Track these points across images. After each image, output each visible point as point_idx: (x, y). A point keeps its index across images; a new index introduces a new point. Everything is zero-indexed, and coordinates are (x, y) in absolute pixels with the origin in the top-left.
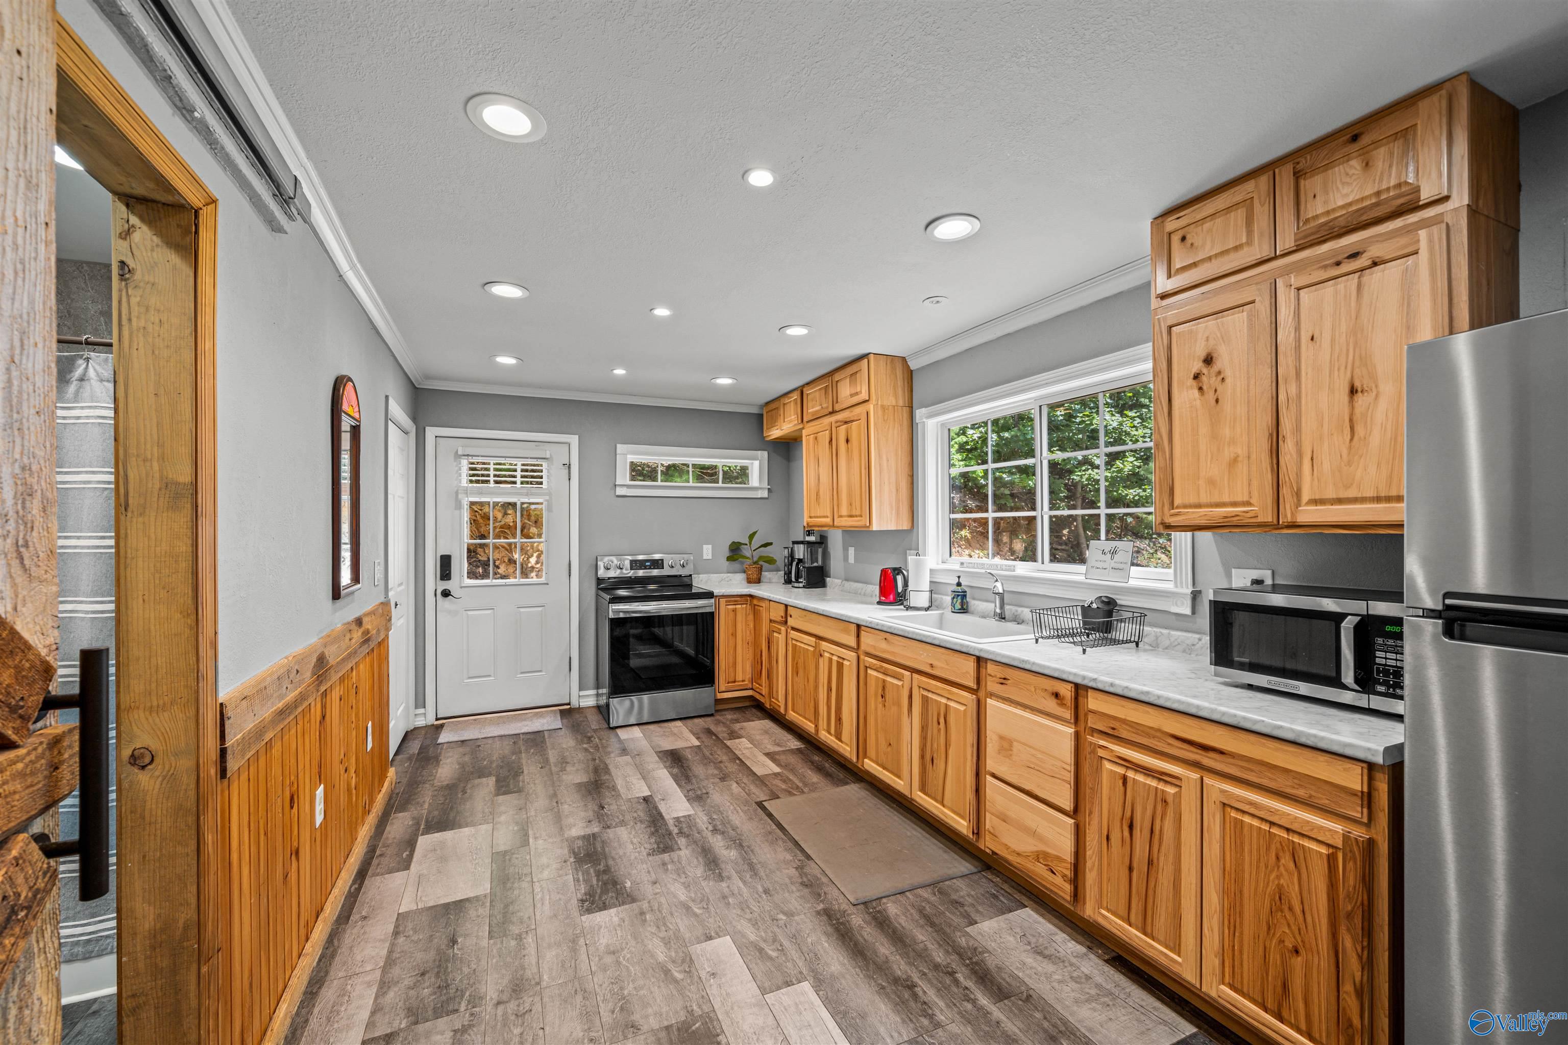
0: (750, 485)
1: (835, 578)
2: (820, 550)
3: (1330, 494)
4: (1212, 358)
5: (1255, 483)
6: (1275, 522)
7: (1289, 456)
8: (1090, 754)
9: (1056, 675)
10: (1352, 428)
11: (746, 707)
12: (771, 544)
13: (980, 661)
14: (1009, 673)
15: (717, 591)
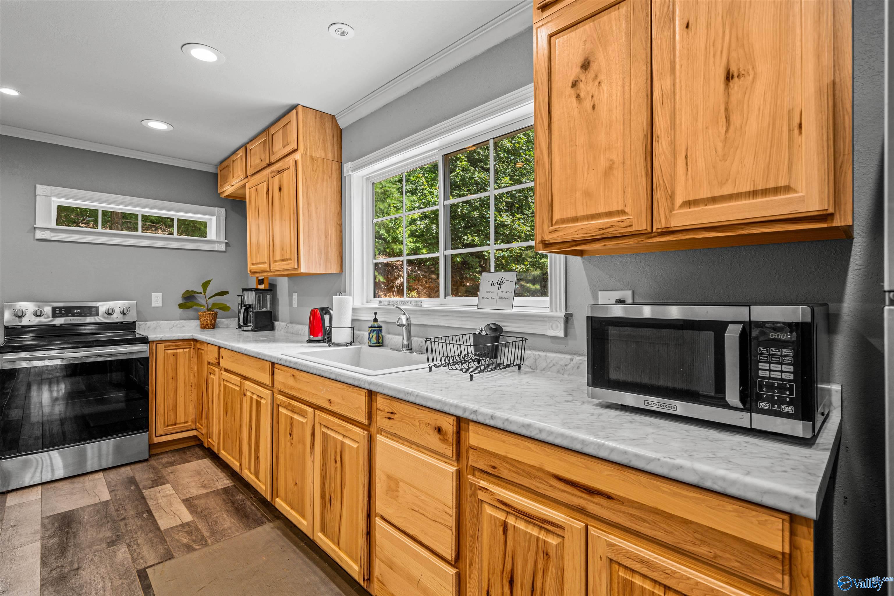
0: (208, 238)
1: (282, 321)
2: (269, 297)
3: (705, 194)
4: (589, 63)
5: (629, 189)
6: (649, 230)
7: (663, 157)
8: (470, 496)
9: (438, 407)
10: (728, 119)
11: (189, 448)
12: (227, 293)
13: (371, 394)
14: (397, 407)
15: (152, 337)
